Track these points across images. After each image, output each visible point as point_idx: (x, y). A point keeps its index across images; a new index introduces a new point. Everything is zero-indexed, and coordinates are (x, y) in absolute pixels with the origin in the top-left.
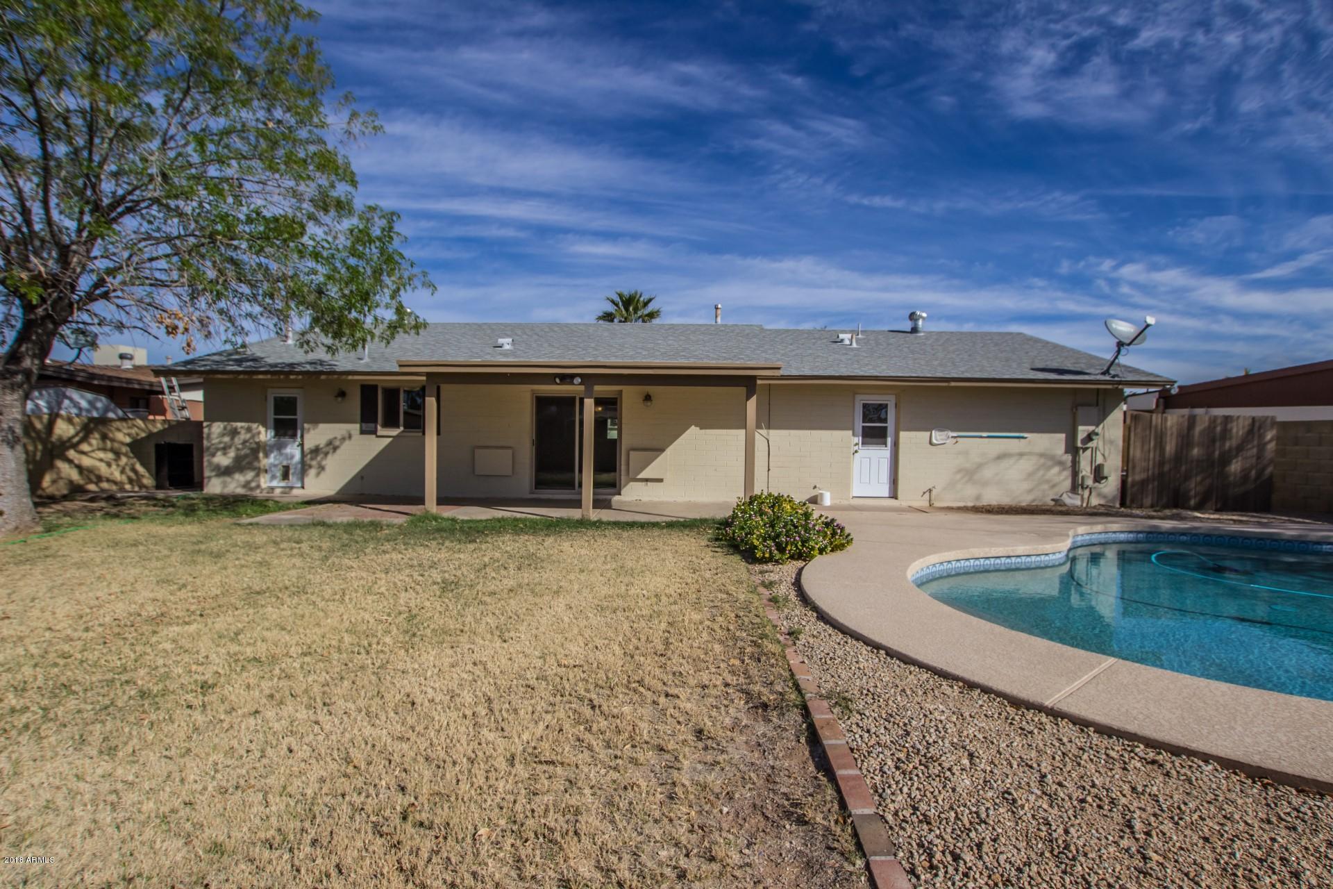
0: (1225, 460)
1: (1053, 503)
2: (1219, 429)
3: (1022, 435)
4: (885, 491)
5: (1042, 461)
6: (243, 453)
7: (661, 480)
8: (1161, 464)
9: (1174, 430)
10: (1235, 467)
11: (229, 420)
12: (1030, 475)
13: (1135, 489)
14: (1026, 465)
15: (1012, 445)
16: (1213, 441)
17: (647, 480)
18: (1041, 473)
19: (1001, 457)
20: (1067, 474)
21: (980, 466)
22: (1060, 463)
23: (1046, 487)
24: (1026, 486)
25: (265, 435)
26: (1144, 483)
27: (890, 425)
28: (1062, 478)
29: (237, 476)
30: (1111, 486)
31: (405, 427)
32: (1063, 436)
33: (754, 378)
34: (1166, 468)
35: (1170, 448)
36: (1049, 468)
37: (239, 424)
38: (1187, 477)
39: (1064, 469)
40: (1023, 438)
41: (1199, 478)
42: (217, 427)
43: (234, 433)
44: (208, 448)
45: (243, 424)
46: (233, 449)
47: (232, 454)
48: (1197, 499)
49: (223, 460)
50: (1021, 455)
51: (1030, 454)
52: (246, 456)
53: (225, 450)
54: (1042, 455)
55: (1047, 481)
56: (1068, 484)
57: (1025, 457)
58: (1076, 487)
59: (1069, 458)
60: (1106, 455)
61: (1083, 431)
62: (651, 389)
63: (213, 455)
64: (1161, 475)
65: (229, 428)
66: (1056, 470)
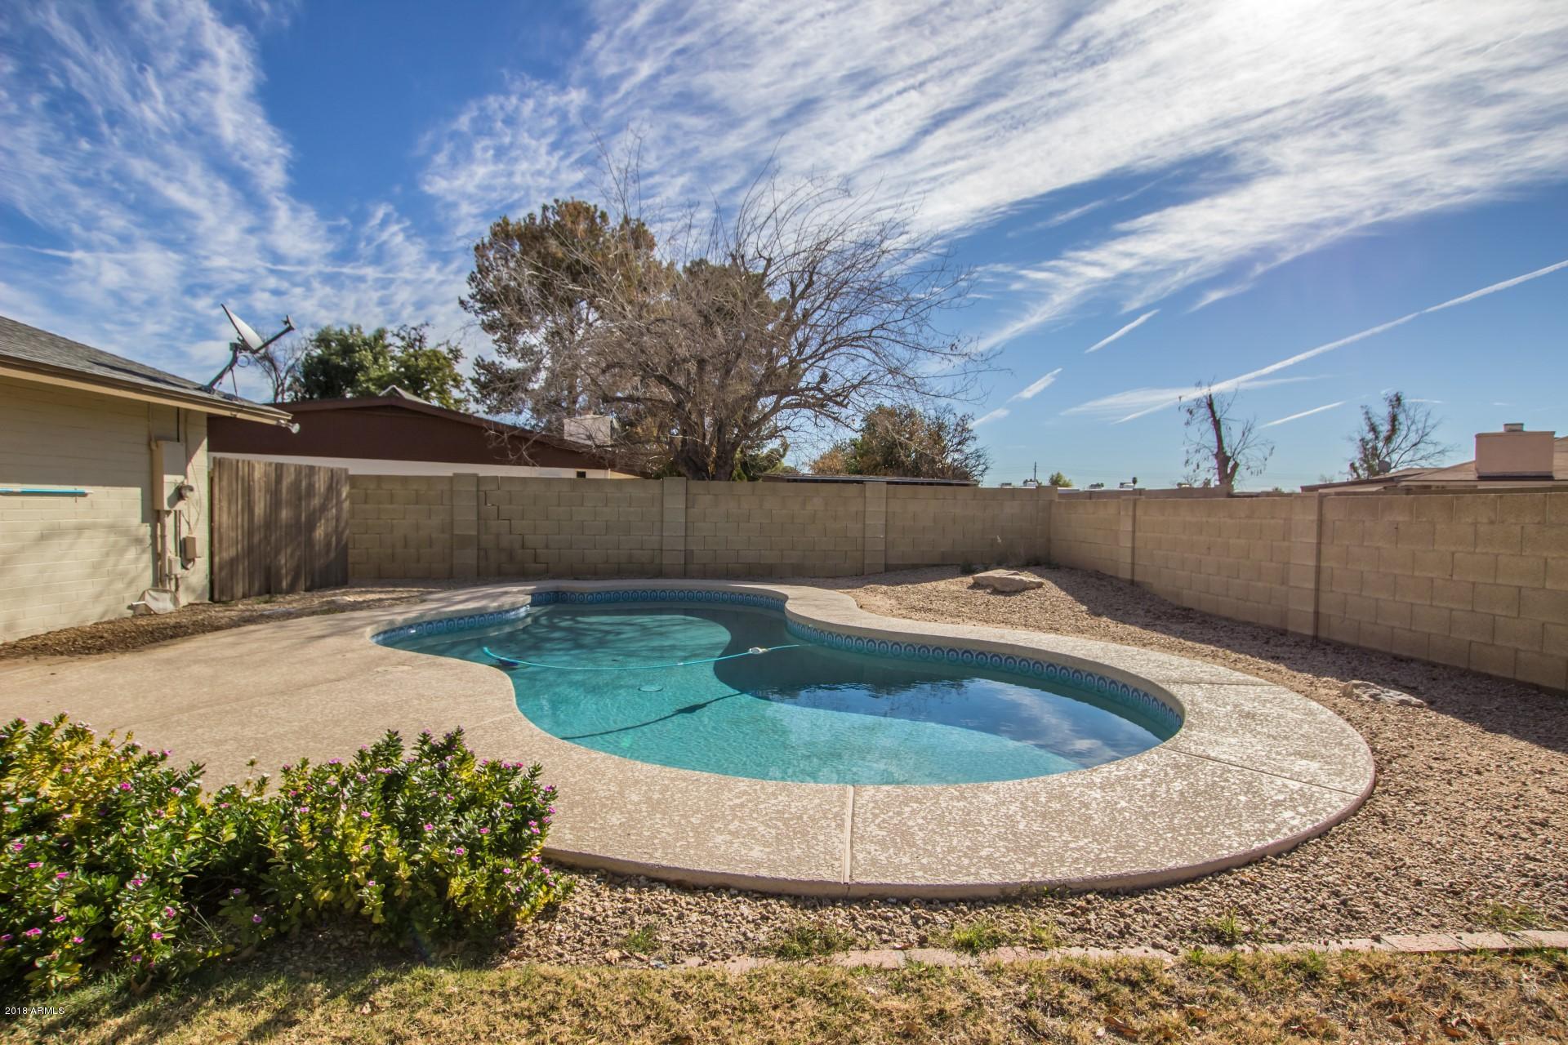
0: (311, 526)
1: (130, 613)
2: (304, 484)
3: (80, 489)
5: (112, 538)
9: (263, 484)
10: (319, 533)
12: (96, 567)
13: (224, 574)
14: (89, 548)
15: (61, 509)
16: (300, 499)
18: (112, 560)
19: (46, 536)
20: (147, 557)
21: (12, 556)
22: (138, 541)
23: (119, 585)
24: (90, 589)
26: (233, 562)
28: (141, 565)
30: (198, 574)
32: (137, 491)
34: (256, 539)
35: (260, 509)
36: (122, 551)
38: (277, 553)
39: (144, 551)
40: (84, 495)
41: (289, 551)
48: (289, 578)
50: (80, 529)
51: (93, 526)
54: (112, 528)
55: (123, 574)
56: (148, 577)
57: (87, 533)
58: (161, 579)
59: (146, 530)
60: (192, 523)
61: (170, 481)
64: (250, 550)
66: (132, 553)
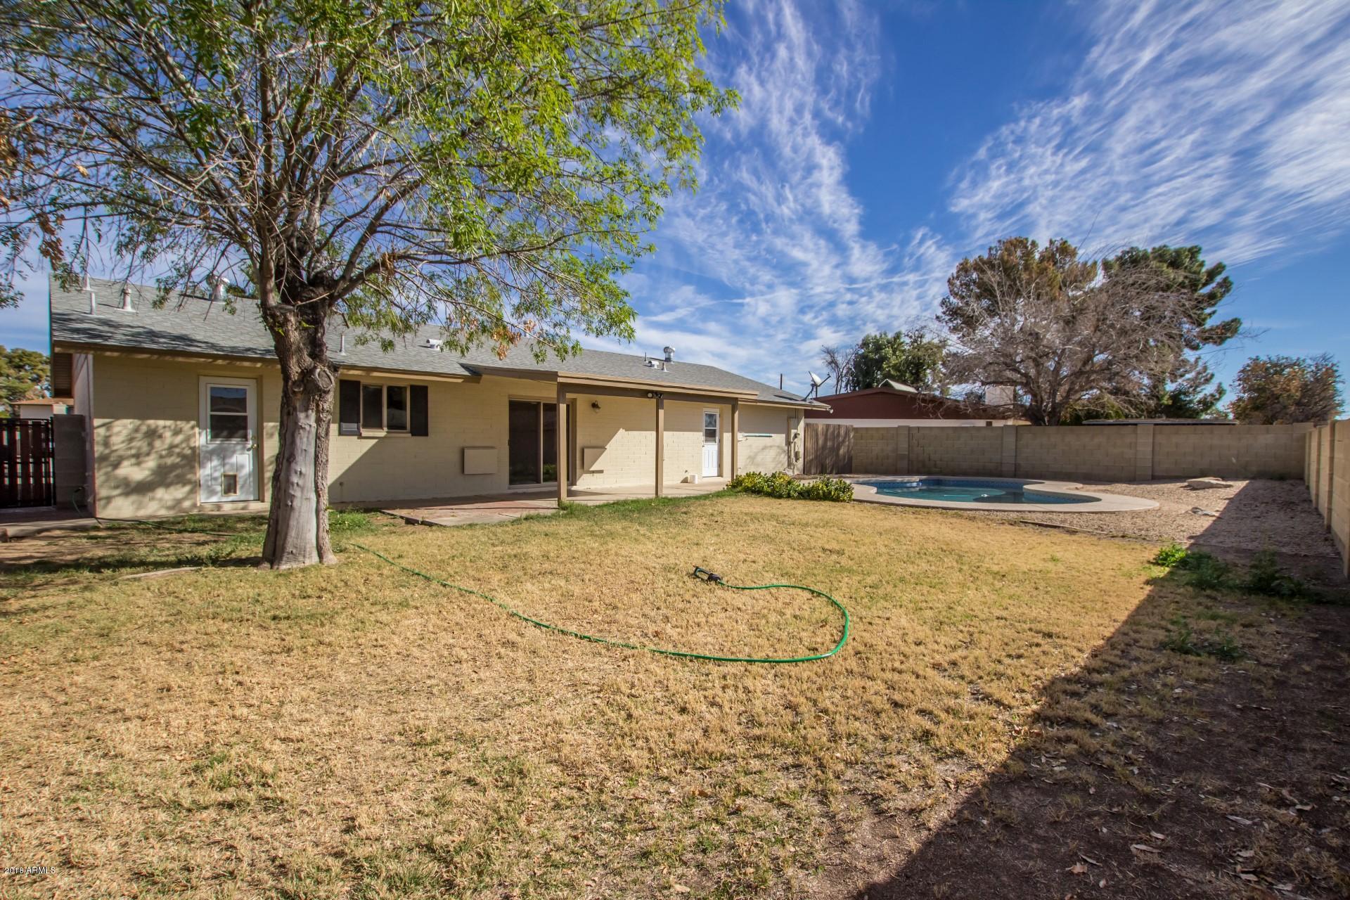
0: (839, 449)
2: (837, 431)
3: (771, 435)
4: (715, 472)
5: (777, 451)
6: (169, 461)
7: (601, 472)
8: (817, 451)
9: (822, 431)
11: (143, 417)
12: (773, 458)
13: (808, 464)
14: (774, 454)
15: (767, 441)
16: (835, 438)
17: (593, 472)
18: (777, 457)
21: (756, 454)
22: (783, 451)
23: (779, 465)
25: (202, 439)
26: (811, 461)
27: (717, 428)
28: (785, 460)
29: (160, 493)
30: (800, 465)
31: (390, 427)
32: (784, 435)
33: (736, 399)
34: (819, 453)
35: (821, 442)
36: (780, 455)
37: (161, 423)
38: (826, 459)
39: (785, 455)
40: (771, 437)
41: (830, 458)
42: (123, 428)
43: (152, 434)
44: (104, 458)
45: (168, 423)
46: (153, 456)
47: (151, 463)
49: (135, 473)
50: (770, 447)
51: (774, 447)
52: (174, 467)
53: (138, 457)
54: (777, 447)
55: (780, 462)
56: (786, 464)
58: (790, 465)
59: (786, 448)
60: (799, 446)
61: (793, 432)
62: (600, 399)
63: (116, 466)
64: (817, 457)
65: (144, 428)
